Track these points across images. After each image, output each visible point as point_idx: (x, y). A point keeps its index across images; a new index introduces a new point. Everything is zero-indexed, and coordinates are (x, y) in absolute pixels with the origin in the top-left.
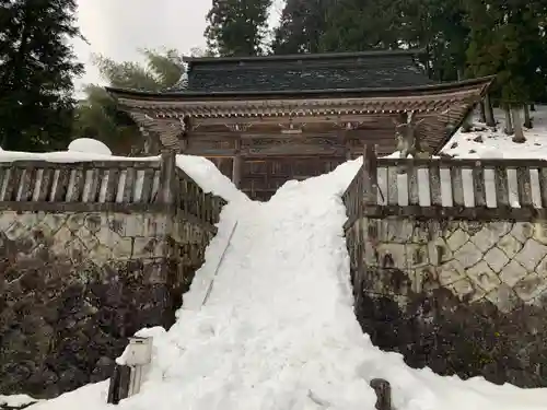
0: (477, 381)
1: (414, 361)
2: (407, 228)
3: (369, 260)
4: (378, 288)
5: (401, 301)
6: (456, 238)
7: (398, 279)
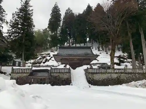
0: (96, 86)
1: (92, 85)
2: (91, 74)
3: (88, 77)
4: (89, 79)
5: (91, 80)
6: (95, 75)
7: (90, 78)
